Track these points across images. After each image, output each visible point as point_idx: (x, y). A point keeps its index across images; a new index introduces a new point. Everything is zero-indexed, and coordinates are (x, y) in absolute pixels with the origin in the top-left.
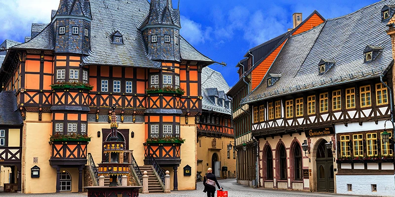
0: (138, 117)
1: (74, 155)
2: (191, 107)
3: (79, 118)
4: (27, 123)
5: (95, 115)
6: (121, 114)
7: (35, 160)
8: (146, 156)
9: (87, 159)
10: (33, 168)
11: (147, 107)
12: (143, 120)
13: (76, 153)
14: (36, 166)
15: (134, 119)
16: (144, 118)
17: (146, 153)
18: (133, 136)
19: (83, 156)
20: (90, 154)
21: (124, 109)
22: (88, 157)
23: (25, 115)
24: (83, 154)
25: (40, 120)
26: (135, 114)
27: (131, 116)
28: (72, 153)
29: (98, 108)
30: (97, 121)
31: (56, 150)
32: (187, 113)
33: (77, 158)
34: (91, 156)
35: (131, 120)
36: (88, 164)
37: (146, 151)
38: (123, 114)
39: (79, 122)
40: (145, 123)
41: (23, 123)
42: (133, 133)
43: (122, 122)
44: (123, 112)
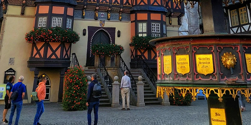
0: (124, 15)
1: (56, 56)
2: (174, 7)
3: (66, 11)
4: (7, 18)
5: (81, 11)
6: (108, 12)
7: (11, 61)
8: (132, 58)
9: (71, 60)
10: (7, 71)
11: (134, 4)
12: (129, 19)
13: (58, 53)
14: (11, 69)
15: (121, 18)
16: (130, 16)
17: (132, 55)
18: (119, 36)
19: (66, 57)
20: (74, 54)
21: (111, 5)
22: (71, 57)
23: (6, 8)
24: (67, 54)
25: (23, 14)
26: (122, 12)
27: (118, 14)
28: (54, 52)
29: (85, 3)
30: (83, 17)
31: (37, 49)
32: (171, 13)
33: (59, 59)
34: (76, 57)
35: (118, 18)
36: (72, 66)
37: (132, 53)
38: (109, 11)
39: (65, 16)
40: (132, 22)
41: (3, 18)
42: (119, 32)
43: (109, 20)
44: (110, 9)
